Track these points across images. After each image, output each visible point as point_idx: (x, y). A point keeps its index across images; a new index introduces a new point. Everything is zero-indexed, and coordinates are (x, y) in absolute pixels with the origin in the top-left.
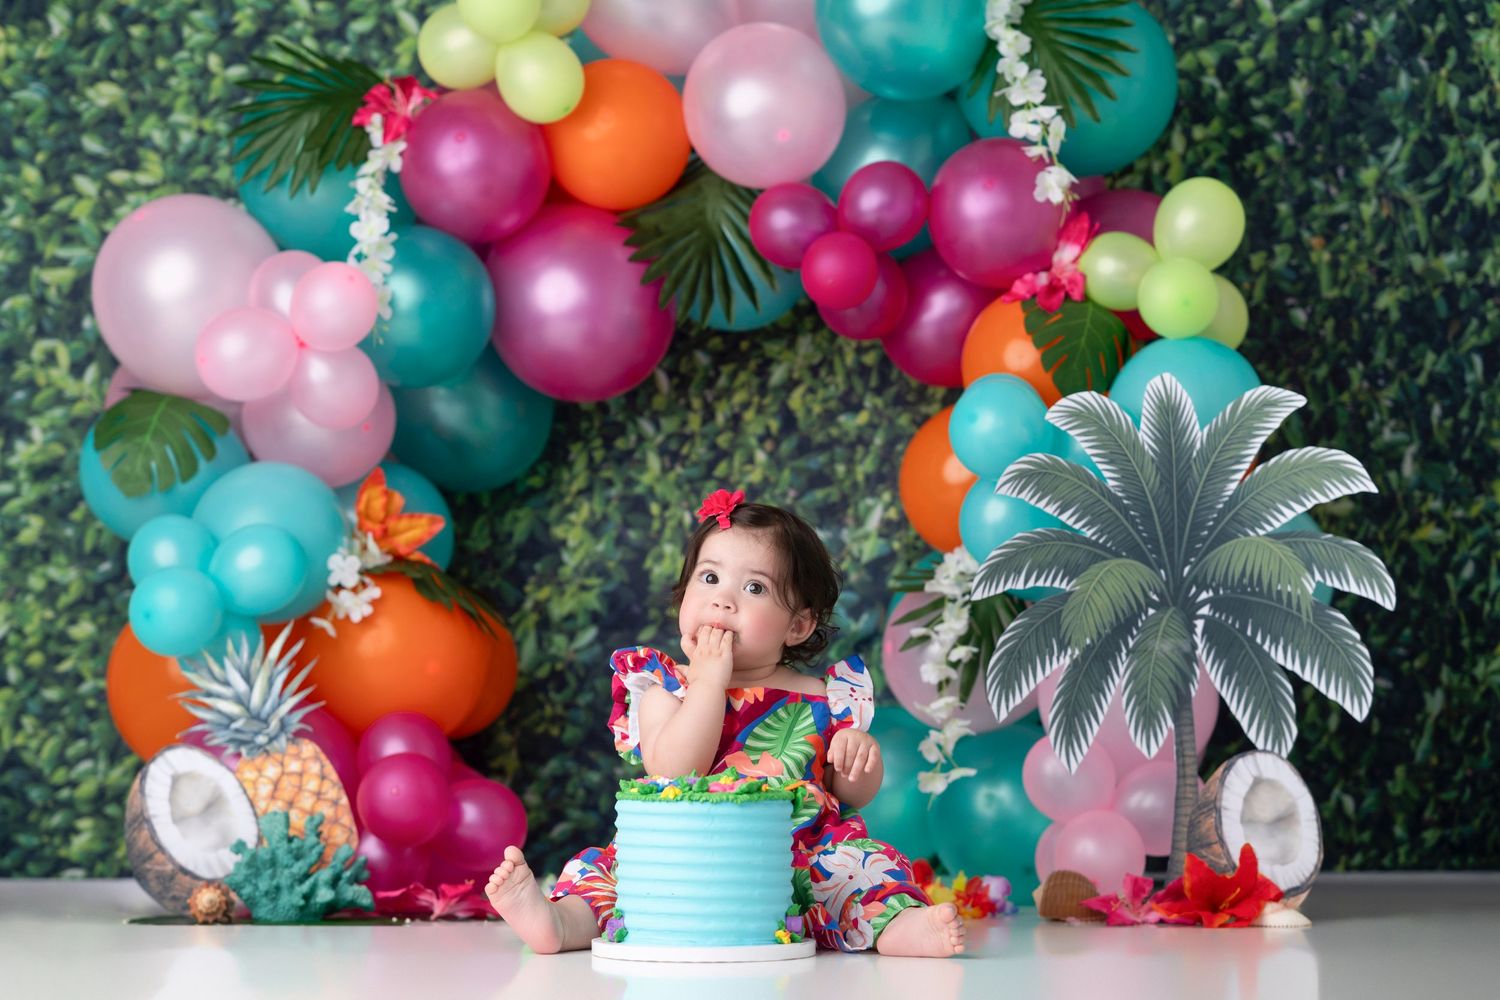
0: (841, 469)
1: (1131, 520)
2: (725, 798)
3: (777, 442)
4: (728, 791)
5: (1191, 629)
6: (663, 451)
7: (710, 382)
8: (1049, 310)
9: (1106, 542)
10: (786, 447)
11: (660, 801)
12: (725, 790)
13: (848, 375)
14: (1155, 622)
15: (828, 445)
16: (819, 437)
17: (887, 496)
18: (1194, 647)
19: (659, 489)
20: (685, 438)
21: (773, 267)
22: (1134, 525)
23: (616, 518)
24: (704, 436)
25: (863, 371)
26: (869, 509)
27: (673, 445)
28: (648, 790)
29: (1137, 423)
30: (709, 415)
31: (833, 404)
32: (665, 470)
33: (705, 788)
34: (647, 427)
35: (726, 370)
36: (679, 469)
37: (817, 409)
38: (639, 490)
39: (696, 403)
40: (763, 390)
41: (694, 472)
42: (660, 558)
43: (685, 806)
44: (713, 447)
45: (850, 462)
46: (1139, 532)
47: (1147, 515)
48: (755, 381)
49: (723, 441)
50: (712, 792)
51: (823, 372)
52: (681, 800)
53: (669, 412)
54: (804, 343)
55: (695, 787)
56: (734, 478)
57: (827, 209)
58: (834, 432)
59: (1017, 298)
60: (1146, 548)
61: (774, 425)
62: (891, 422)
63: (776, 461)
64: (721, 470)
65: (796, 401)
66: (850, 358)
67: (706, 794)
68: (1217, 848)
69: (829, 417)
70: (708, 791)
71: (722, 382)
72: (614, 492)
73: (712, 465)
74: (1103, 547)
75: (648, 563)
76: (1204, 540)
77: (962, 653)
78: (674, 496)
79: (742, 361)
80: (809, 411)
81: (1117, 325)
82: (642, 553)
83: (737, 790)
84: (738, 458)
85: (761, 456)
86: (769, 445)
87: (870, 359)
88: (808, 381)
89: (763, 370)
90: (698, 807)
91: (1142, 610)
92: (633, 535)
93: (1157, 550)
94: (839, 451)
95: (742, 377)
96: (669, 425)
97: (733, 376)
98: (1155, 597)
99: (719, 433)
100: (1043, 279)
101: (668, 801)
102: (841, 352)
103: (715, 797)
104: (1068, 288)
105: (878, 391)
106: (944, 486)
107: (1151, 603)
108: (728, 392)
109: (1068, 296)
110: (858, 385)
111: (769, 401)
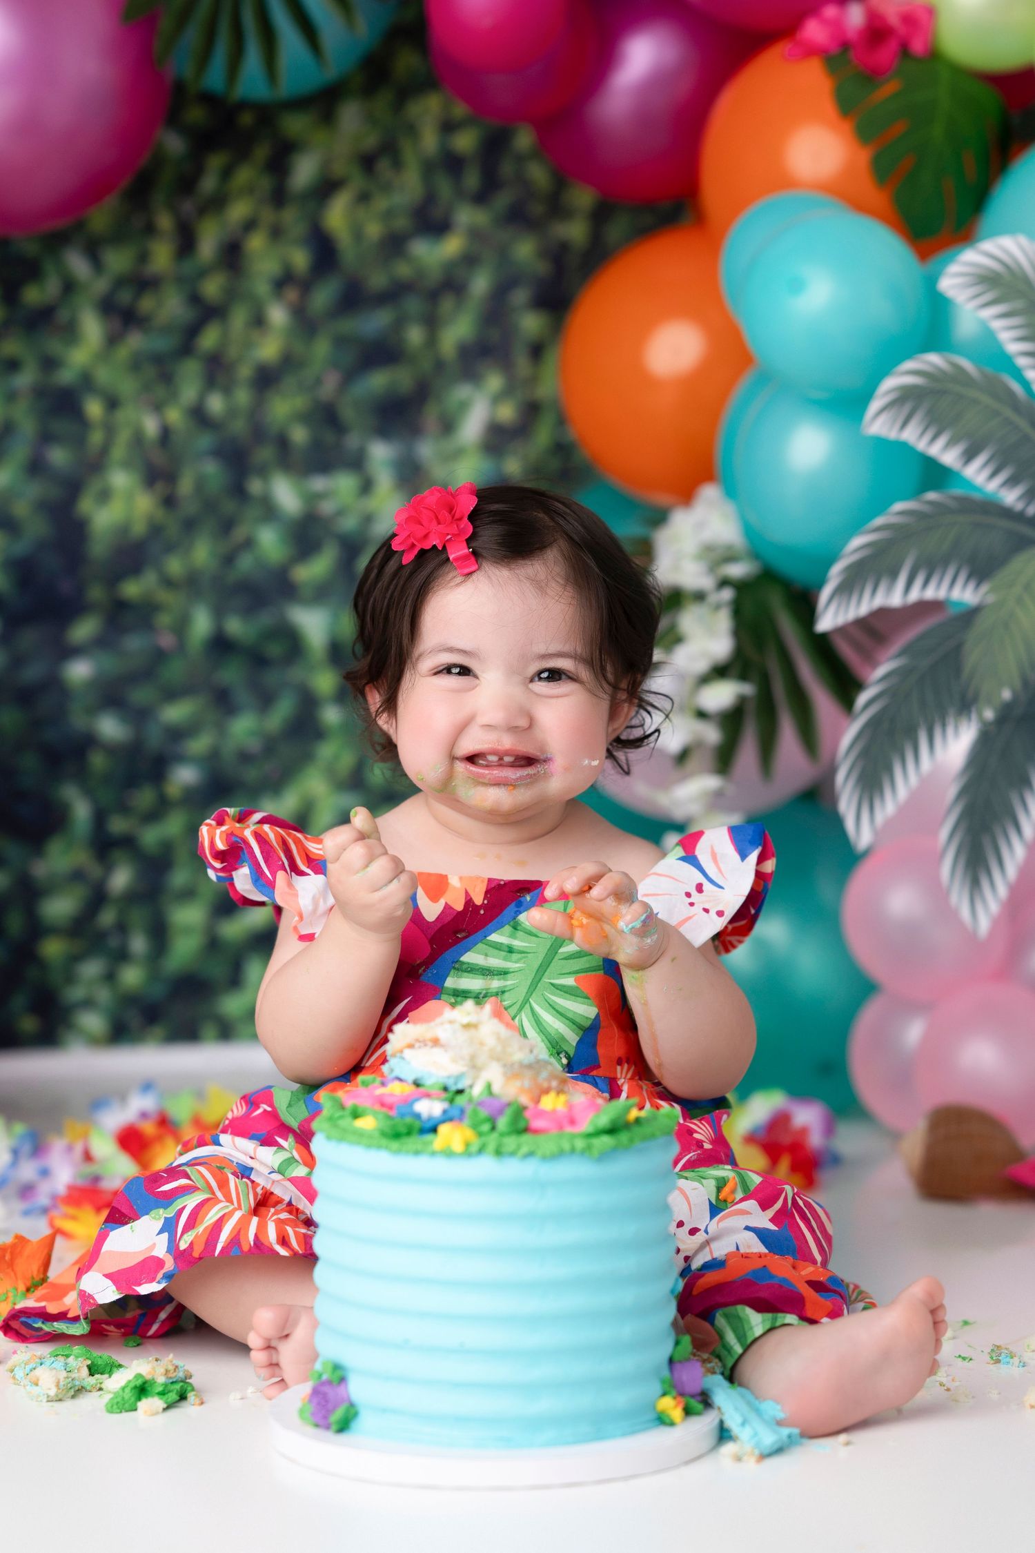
0: (415, 336)
2: (567, 1146)
3: (306, 286)
4: (569, 1130)
6: (107, 307)
7: (187, 184)
8: (874, 74)
10: (323, 296)
11: (433, 1154)
12: (561, 1127)
13: (428, 169)
15: (395, 294)
16: (377, 280)
17: (494, 382)
19: (103, 375)
20: (143, 283)
23: (27, 426)
24: (180, 280)
25: (452, 163)
26: (464, 406)
27: (125, 297)
28: (403, 1130)
30: (186, 242)
31: (401, 221)
32: (113, 340)
33: (522, 1125)
34: (77, 264)
35: (215, 162)
36: (135, 342)
37: (374, 230)
38: (66, 376)
39: (165, 222)
40: (279, 197)
41: (162, 344)
42: (105, 496)
43: (486, 1166)
44: (195, 299)
45: (432, 323)
48: (266, 183)
49: (212, 288)
50: (536, 1131)
51: (383, 165)
52: (481, 1151)
53: (118, 236)
54: (350, 116)
55: (503, 1123)
56: (233, 352)
58: (403, 270)
59: (811, 51)
61: (300, 259)
62: (503, 254)
63: (305, 324)
64: (209, 339)
65: (337, 216)
66: (430, 141)
67: (526, 1138)
69: (394, 245)
70: (527, 1130)
71: (209, 183)
72: (25, 379)
73: (192, 332)
75: (86, 505)
77: (721, 695)
78: (126, 386)
79: (241, 150)
80: (358, 234)
81: (990, 99)
82: (73, 487)
83: (587, 1126)
84: (239, 318)
85: (278, 315)
86: (292, 294)
87: (465, 142)
88: (357, 181)
89: (279, 165)
90: (514, 1168)
92: (59, 456)
94: (413, 305)
95: (244, 175)
96: (118, 260)
97: (227, 173)
99: (203, 273)
100: (855, 17)
101: (448, 1154)
102: (412, 130)
103: (547, 1143)
104: (903, 31)
105: (481, 198)
106: (646, 380)
108: (218, 203)
109: (905, 47)
110: (444, 188)
111: (291, 217)
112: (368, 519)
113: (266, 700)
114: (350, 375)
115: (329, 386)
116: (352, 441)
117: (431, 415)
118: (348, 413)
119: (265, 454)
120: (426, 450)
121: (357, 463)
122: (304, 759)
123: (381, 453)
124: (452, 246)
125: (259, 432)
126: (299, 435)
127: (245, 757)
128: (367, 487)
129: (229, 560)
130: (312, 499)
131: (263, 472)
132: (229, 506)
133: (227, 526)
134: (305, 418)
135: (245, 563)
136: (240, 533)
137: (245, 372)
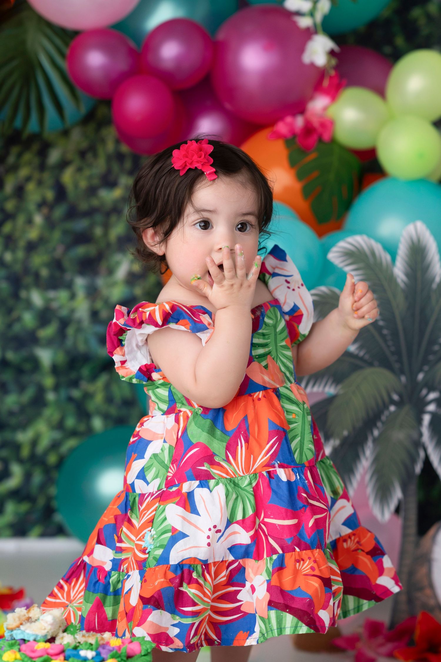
0: (98, 231)
1: (383, 336)
3: (52, 207)
5: (420, 421)
7: (1, 159)
8: (306, 149)
9: (365, 354)
10: (59, 212)
13: (109, 159)
14: (394, 415)
15: (90, 213)
16: (83, 206)
18: (421, 435)
21: (80, 92)
22: (385, 341)
25: (120, 157)
26: (118, 264)
29: (394, 259)
31: (96, 182)
35: (15, 150)
37: (83, 184)
40: (42, 167)
44: (2, 210)
45: (106, 226)
46: (388, 346)
47: (395, 334)
48: (36, 161)
49: (10, 206)
51: (89, 156)
54: (76, 134)
56: (17, 235)
57: (132, 52)
58: (95, 202)
59: (278, 136)
60: (393, 358)
61: (50, 195)
63: (50, 223)
64: (7, 228)
65: (67, 177)
66: (110, 146)
68: (428, 591)
69: (92, 191)
71: (11, 159)
73: (1, 224)
74: (361, 359)
76: (435, 353)
80: (76, 186)
81: (355, 162)
84: (21, 220)
85: (38, 219)
86: (45, 210)
87: (125, 149)
88: (77, 162)
89: (43, 152)
91: (386, 407)
93: (400, 361)
94: (98, 218)
95: (27, 156)
97: (19, 155)
98: (396, 397)
99: (6, 199)
100: (299, 122)
102: (103, 141)
104: (320, 130)
105: (131, 173)
107: (393, 402)
108: (15, 168)
109: (320, 137)
110: (116, 167)
111: (47, 177)
112: (73, 311)
113: (22, 388)
114: (69, 247)
115: (59, 252)
116: (68, 276)
117: (103, 267)
118: (66, 264)
119: (28, 280)
120: (100, 282)
121: (69, 286)
122: (37, 415)
123: (80, 282)
124: (117, 193)
125: (26, 270)
126: (44, 272)
127: (11, 413)
128: (73, 297)
129: (9, 326)
130: (48, 301)
131: (27, 288)
132: (11, 302)
133: (9, 311)
134: (47, 265)
135: (17, 328)
136: (15, 314)
137: (22, 243)
